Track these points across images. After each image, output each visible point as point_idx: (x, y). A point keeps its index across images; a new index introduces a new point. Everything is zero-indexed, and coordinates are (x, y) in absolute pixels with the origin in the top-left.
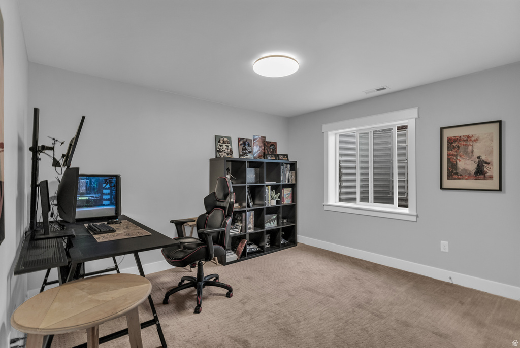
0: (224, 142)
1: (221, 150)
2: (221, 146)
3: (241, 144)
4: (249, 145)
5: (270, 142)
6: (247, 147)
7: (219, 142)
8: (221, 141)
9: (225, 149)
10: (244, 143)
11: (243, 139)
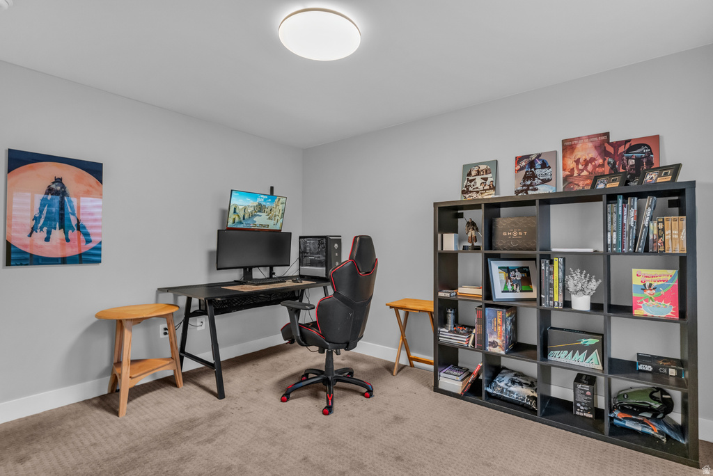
0: (478, 173)
1: (471, 189)
2: (471, 181)
3: (522, 169)
4: (544, 165)
5: (629, 141)
6: (538, 172)
7: (470, 174)
8: (474, 173)
9: (478, 185)
10: (532, 164)
11: (527, 157)
